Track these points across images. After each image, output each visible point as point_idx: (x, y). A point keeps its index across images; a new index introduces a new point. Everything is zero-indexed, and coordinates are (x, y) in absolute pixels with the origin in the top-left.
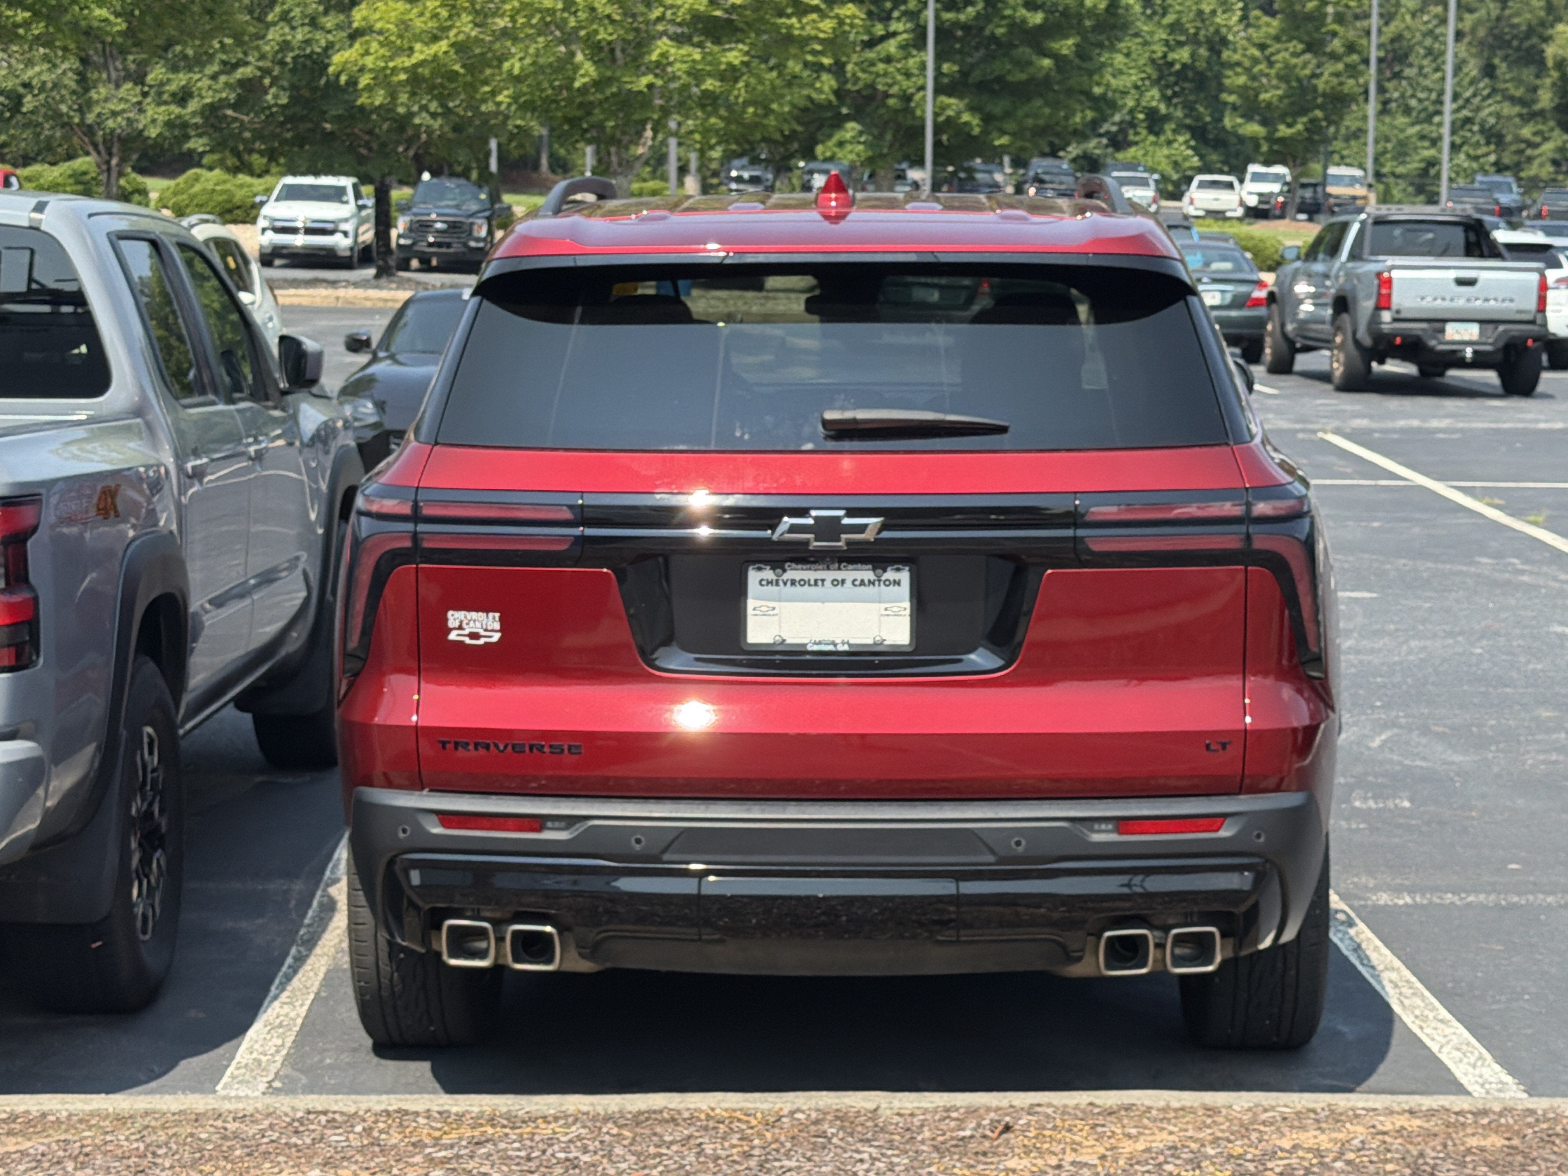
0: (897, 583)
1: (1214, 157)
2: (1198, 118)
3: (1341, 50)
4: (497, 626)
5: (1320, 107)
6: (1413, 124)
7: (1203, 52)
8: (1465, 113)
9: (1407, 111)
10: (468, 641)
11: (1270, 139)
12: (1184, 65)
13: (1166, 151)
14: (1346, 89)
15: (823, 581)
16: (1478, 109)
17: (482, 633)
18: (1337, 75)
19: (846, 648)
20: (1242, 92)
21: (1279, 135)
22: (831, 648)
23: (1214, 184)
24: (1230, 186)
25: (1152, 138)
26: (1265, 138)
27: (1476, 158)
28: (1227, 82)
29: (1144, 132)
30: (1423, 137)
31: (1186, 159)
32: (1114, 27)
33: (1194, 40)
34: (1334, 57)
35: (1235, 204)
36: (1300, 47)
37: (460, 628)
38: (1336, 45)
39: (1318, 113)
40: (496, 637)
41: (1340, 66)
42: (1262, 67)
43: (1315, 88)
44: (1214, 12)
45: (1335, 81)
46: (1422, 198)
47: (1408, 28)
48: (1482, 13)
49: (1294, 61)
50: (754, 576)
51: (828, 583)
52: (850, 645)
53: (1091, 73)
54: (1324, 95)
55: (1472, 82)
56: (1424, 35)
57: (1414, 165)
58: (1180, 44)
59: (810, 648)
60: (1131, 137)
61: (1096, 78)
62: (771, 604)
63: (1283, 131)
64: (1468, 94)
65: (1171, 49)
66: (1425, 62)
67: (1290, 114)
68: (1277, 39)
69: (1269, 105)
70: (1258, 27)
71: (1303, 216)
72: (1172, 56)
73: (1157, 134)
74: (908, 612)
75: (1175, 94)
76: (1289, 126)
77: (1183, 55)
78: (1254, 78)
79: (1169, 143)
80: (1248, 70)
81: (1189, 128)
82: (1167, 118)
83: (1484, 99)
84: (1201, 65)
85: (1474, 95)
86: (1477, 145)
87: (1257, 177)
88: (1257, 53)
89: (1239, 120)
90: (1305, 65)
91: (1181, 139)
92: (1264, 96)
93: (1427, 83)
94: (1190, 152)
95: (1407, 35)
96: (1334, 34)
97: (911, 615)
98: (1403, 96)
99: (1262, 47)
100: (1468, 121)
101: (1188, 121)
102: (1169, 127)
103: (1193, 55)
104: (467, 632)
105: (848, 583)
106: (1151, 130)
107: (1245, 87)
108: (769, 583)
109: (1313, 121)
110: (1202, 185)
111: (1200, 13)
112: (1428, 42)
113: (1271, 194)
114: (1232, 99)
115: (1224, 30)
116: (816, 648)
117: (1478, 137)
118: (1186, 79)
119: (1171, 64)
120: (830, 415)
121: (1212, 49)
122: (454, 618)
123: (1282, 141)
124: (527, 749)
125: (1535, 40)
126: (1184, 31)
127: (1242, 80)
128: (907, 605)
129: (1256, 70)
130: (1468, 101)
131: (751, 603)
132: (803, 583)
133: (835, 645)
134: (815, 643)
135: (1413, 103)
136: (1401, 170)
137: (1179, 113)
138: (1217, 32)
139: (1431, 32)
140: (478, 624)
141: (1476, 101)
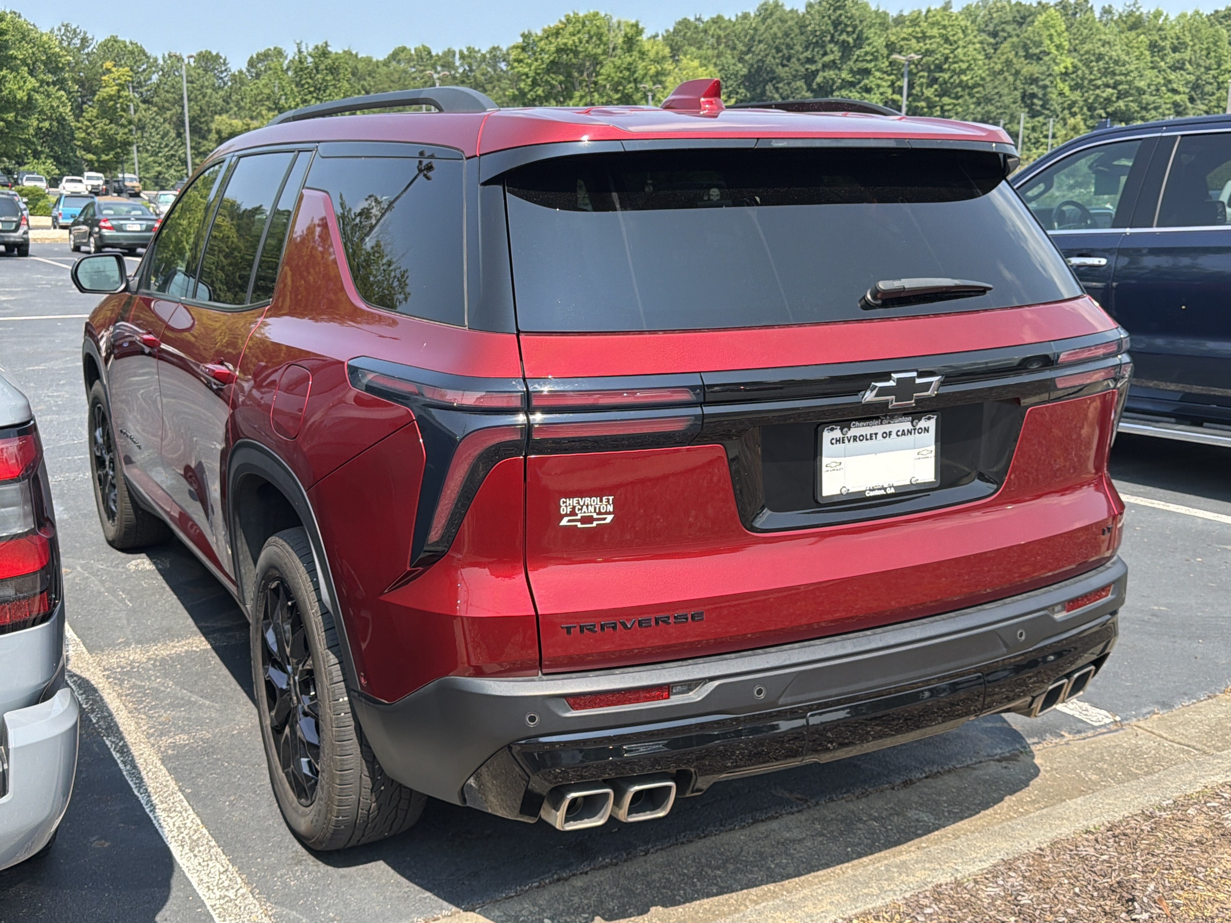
0: (927, 430)
1: (65, 170)
2: (56, 152)
3: (126, 123)
4: (610, 508)
5: (119, 147)
6: (150, 157)
7: (55, 124)
8: (172, 152)
9: (147, 151)
10: (579, 525)
11: (98, 161)
12: (47, 129)
13: (43, 167)
14: (130, 140)
15: (876, 434)
16: (177, 151)
17: (595, 516)
18: (126, 134)
19: (892, 491)
20: (83, 140)
21: (102, 159)
22: (882, 492)
23: (72, 181)
24: (80, 181)
25: (36, 161)
26: (97, 161)
27: (178, 171)
28: (76, 136)
29: (32, 159)
30: (155, 162)
31: (52, 170)
32: (30, 108)
33: (50, 119)
34: (123, 126)
35: (84, 189)
36: (108, 122)
37: (573, 513)
38: (123, 121)
39: (119, 150)
40: (609, 518)
41: (126, 130)
42: (91, 129)
43: (116, 139)
44: (58, 106)
45: (125, 137)
46: (157, 188)
47: (144, 116)
48: (174, 111)
49: (106, 127)
50: (827, 436)
51: (879, 436)
52: (895, 488)
53: (23, 129)
54: (120, 142)
55: (173, 140)
56: (151, 119)
57: (153, 173)
58: (44, 120)
59: (869, 494)
60: (26, 161)
61: (26, 131)
62: (838, 460)
63: (104, 157)
64: (172, 144)
65: (40, 122)
66: (153, 130)
67: (106, 151)
68: (97, 118)
69: (96, 146)
70: (88, 113)
71: (115, 195)
72: (41, 125)
73: (38, 159)
74: (933, 454)
75: (44, 142)
76: (107, 155)
77: (46, 124)
78: (88, 134)
79: (44, 163)
80: (85, 131)
81: (52, 156)
82: (42, 152)
83: (180, 146)
84: (55, 129)
85: (175, 145)
86: (178, 166)
87: (89, 178)
88: (88, 124)
89: (83, 153)
90: (111, 129)
91: (49, 161)
92: (93, 142)
93: (154, 139)
94: (54, 167)
95: (144, 119)
96: (122, 116)
97: (936, 456)
98: (144, 145)
99: (90, 121)
100: (173, 155)
101: (51, 154)
102: (43, 156)
103: (50, 125)
104: (579, 517)
105: (894, 434)
106: (35, 157)
107: (84, 138)
108: (838, 441)
109: (117, 153)
110: (67, 181)
111: (52, 106)
112: (153, 122)
113: (99, 185)
114: (79, 143)
115: (64, 114)
116: (872, 494)
117: (178, 163)
118: (48, 135)
119: (41, 129)
120: (883, 285)
121: (58, 122)
122: (566, 505)
123: (104, 162)
124: (653, 623)
125: (197, 123)
126: (46, 115)
127: (83, 135)
128: (933, 448)
129: (89, 131)
130: (172, 147)
131: (825, 461)
132: (862, 438)
133: (885, 489)
134: (870, 490)
135: (149, 148)
136: (147, 176)
137: (47, 150)
138: (61, 115)
139: (153, 118)
140: (591, 509)
141: (176, 147)
